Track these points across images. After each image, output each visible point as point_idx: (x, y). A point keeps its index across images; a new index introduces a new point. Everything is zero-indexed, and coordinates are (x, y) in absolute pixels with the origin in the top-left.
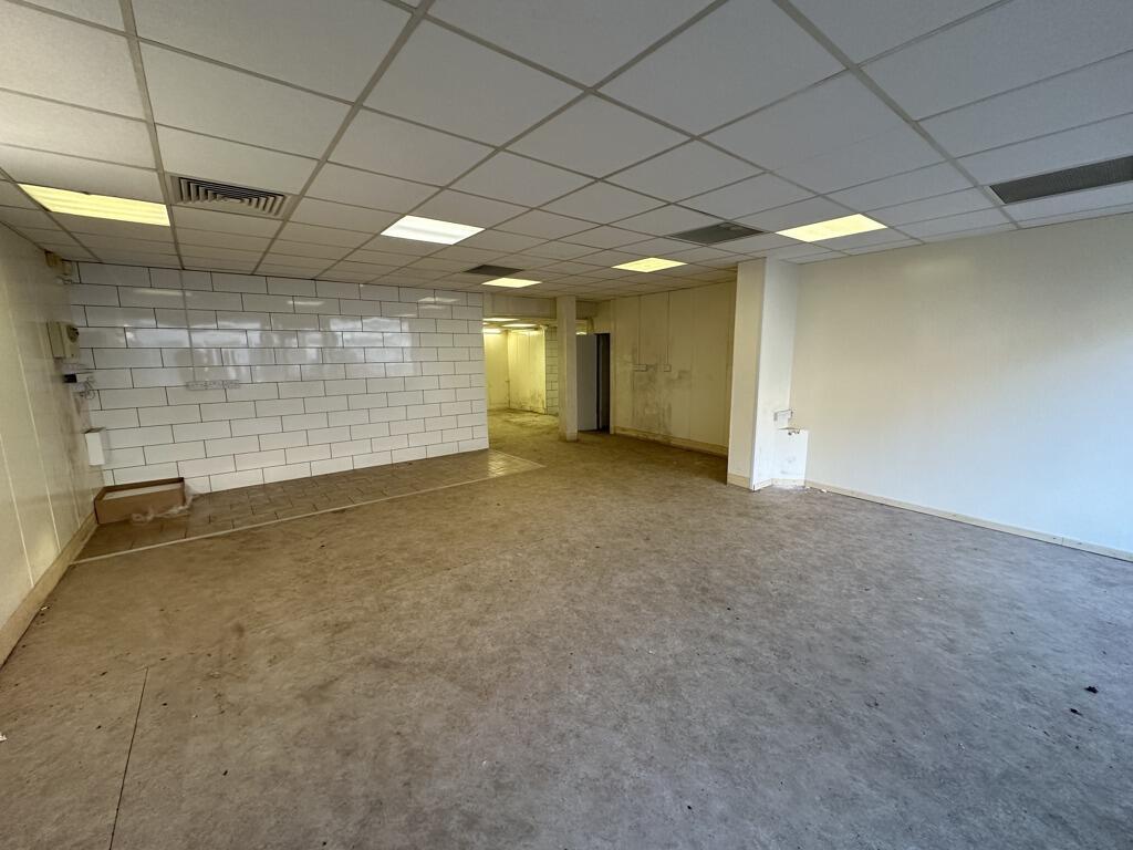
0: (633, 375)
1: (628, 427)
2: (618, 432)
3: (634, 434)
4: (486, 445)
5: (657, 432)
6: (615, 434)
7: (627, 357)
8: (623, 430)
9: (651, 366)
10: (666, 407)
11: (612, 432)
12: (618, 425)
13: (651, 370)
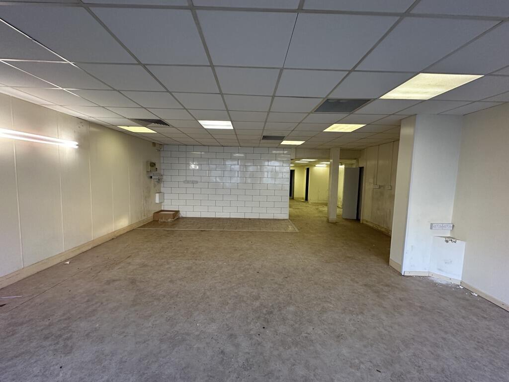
0: (373, 191)
1: (369, 220)
2: (364, 222)
3: (371, 225)
4: (287, 217)
5: (382, 226)
6: (363, 223)
7: (371, 180)
8: (367, 221)
9: (382, 186)
10: (388, 211)
11: (361, 222)
12: (364, 218)
13: (382, 188)
